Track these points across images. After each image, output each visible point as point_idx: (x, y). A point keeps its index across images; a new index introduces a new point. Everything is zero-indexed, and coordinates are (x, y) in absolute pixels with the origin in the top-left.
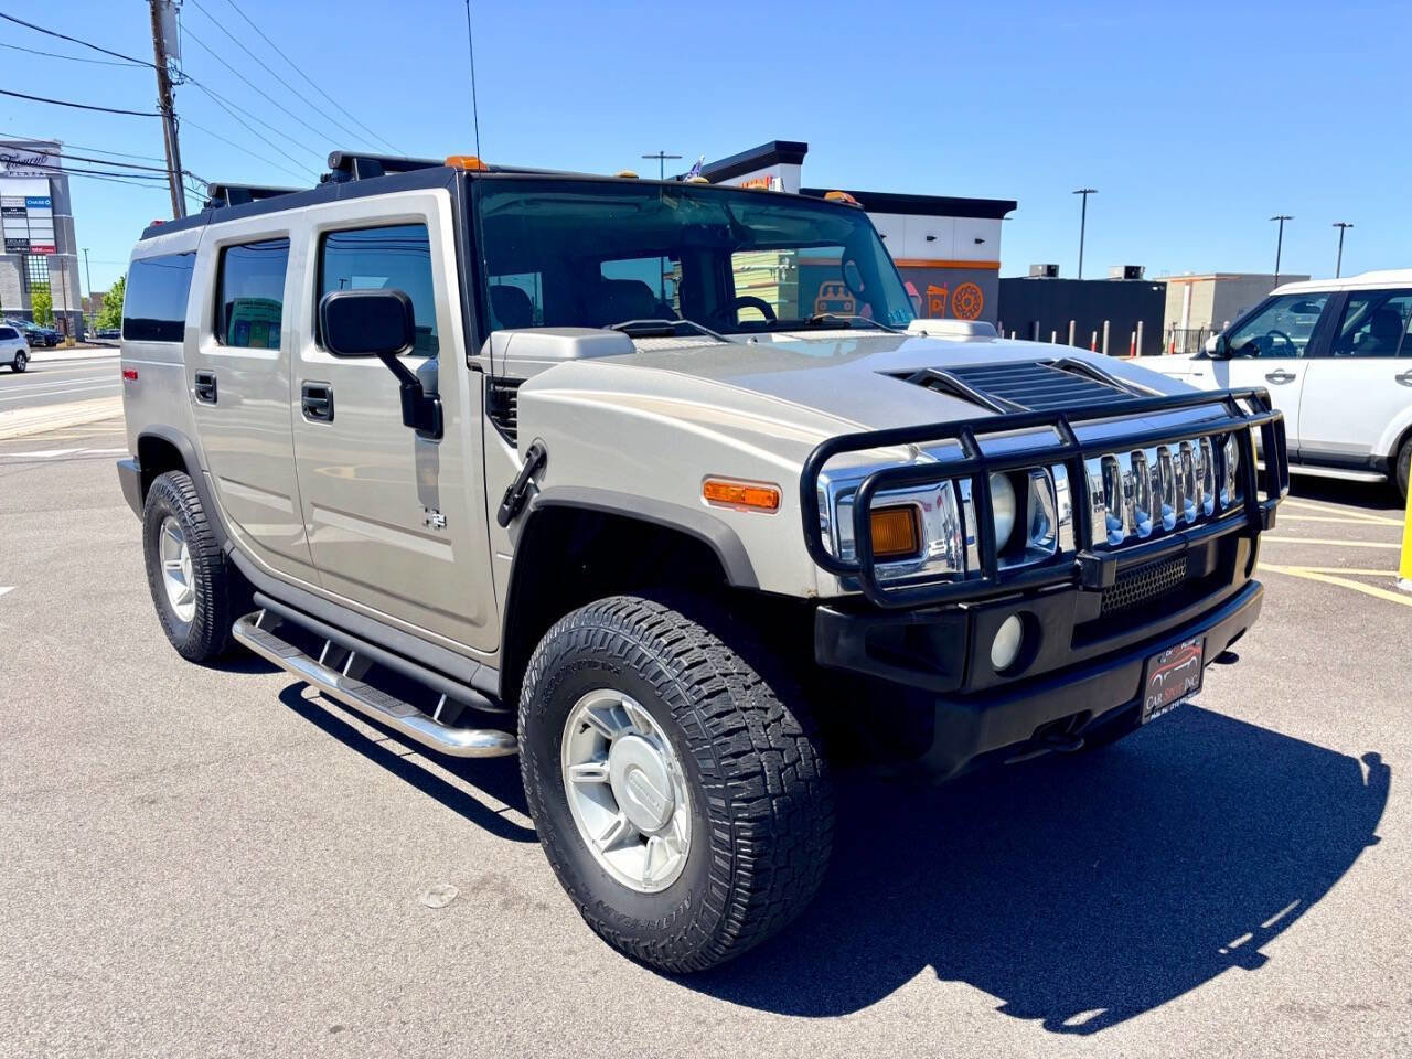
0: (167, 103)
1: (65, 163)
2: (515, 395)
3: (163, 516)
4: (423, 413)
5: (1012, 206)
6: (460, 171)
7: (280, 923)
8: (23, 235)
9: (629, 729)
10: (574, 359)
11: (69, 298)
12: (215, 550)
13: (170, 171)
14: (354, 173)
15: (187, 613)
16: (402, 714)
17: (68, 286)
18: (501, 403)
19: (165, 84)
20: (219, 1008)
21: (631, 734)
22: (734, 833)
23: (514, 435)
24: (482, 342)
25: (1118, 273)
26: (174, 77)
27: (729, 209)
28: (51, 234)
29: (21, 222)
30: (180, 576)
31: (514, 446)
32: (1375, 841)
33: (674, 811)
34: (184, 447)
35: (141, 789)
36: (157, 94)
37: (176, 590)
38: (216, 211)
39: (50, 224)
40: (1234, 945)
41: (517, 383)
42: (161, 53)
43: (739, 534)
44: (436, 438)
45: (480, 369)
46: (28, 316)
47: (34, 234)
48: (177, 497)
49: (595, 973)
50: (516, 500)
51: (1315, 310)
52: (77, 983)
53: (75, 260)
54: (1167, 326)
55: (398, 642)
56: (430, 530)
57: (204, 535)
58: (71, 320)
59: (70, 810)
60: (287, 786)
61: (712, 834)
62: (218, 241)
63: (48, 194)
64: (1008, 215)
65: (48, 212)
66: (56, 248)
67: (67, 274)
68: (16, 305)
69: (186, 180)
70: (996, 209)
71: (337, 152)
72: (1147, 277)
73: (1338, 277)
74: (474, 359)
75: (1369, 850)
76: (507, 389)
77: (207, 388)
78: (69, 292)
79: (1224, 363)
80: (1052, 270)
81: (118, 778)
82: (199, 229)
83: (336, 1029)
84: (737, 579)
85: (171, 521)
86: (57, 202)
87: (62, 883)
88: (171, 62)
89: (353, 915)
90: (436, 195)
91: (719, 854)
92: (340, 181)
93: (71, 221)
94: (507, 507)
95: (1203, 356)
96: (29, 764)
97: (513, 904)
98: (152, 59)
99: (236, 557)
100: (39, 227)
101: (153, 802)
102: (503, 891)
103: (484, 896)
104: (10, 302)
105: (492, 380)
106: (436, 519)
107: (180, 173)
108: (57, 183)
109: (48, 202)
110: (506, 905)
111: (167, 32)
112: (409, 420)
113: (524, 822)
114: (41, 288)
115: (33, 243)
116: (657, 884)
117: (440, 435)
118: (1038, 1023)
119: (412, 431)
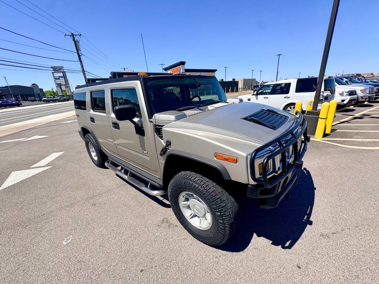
0: (80, 59)
1: (65, 71)
2: (162, 128)
3: (88, 142)
4: (140, 130)
5: (216, 70)
6: (142, 76)
7: (125, 238)
8: (60, 82)
9: (193, 197)
10: (175, 121)
11: (70, 93)
12: (99, 149)
13: (83, 71)
14: (117, 76)
15: (96, 158)
16: (142, 186)
17: (69, 90)
18: (158, 130)
19: (79, 56)
20: (115, 267)
21: (194, 198)
22: (225, 227)
23: (162, 137)
24: (152, 116)
25: (232, 80)
26: (80, 55)
27: (196, 80)
28: (65, 82)
29: (59, 80)
30: (93, 152)
31: (162, 139)
32: (315, 189)
33: (205, 214)
34: (90, 130)
35: (92, 201)
36: (78, 58)
37: (94, 154)
38: (88, 84)
39: (64, 80)
40: (305, 219)
41: (162, 126)
42: (77, 50)
43: (225, 167)
44: (143, 136)
45: (152, 122)
46: (63, 96)
47: (62, 82)
48: (90, 139)
49: (191, 244)
50: (164, 151)
51: (271, 86)
52: (83, 264)
53: (69, 86)
54: (239, 88)
55: (139, 171)
56: (144, 153)
57: (97, 146)
58: (71, 96)
59: (78, 209)
60: (121, 198)
61: (220, 227)
62: (90, 91)
63: (63, 75)
64: (216, 72)
65: (63, 79)
66: (66, 84)
67: (69, 89)
68: (61, 94)
69: (86, 72)
70: (214, 71)
71: (112, 72)
72: (236, 80)
73: (276, 81)
74: (151, 120)
75: (315, 191)
76: (159, 127)
77: (92, 120)
78: (69, 92)
79: (257, 96)
80: (222, 80)
81: (87, 199)
82: (86, 88)
83: (142, 271)
84: (226, 178)
85: (90, 143)
86: (65, 77)
87: (78, 231)
88: (79, 52)
89: (139, 233)
90: (137, 82)
91: (221, 231)
92: (114, 78)
93: (68, 80)
94: (162, 153)
95: (254, 95)
96: (69, 197)
97: (170, 226)
98: (76, 51)
99: (103, 150)
100: (62, 81)
101: (95, 205)
102: (168, 223)
103: (164, 224)
104: (60, 94)
105: (156, 125)
106: (145, 152)
107: (84, 71)
108: (64, 73)
109: (63, 77)
110: (169, 226)
111: (78, 46)
112: (137, 133)
113: (168, 202)
114: (65, 91)
115: (62, 84)
116: (203, 228)
117: (144, 135)
118: (280, 247)
119: (138, 135)
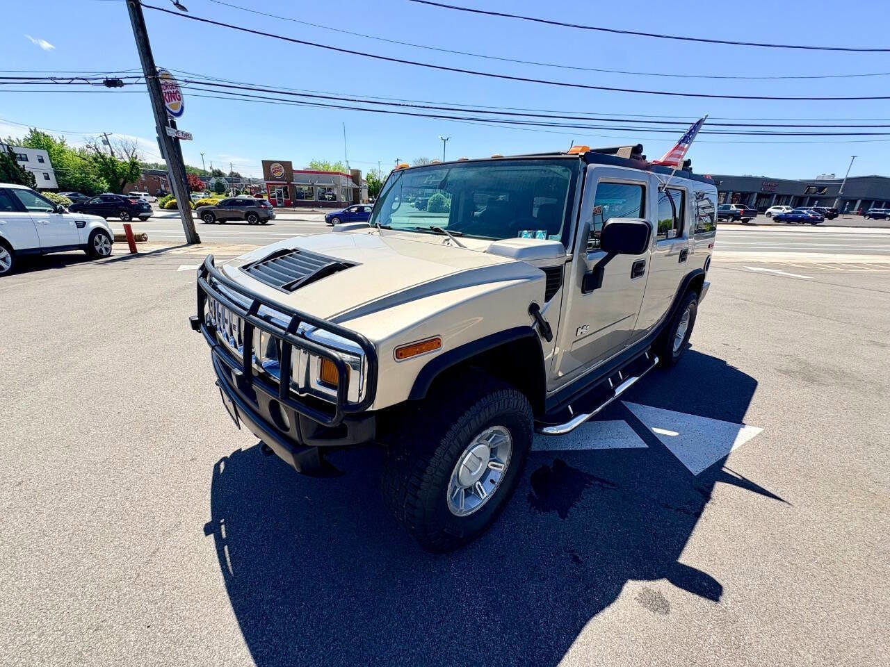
40: (223, 526)
118: (229, 456)
